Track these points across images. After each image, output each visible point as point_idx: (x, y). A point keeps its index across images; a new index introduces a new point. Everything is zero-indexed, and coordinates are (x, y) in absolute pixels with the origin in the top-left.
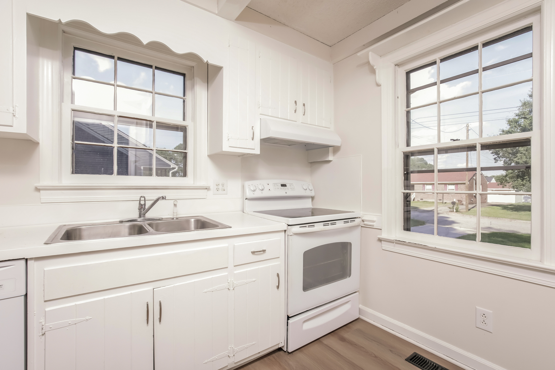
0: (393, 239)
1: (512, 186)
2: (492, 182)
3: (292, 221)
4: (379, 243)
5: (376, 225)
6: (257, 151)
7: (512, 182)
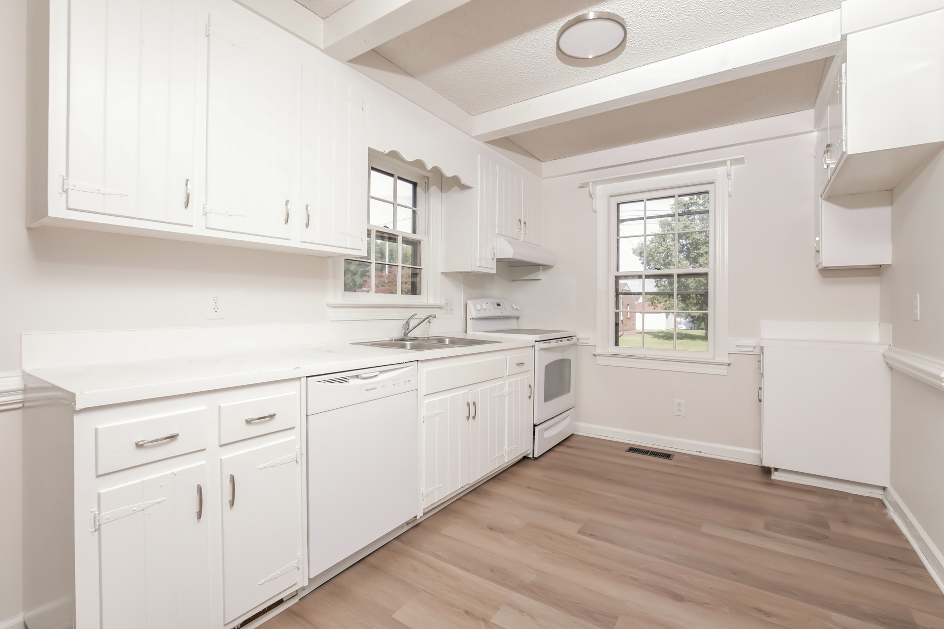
0: (608, 354)
1: (664, 307)
2: (639, 301)
3: (537, 337)
4: (594, 357)
5: (591, 343)
6: (494, 271)
7: (665, 302)
